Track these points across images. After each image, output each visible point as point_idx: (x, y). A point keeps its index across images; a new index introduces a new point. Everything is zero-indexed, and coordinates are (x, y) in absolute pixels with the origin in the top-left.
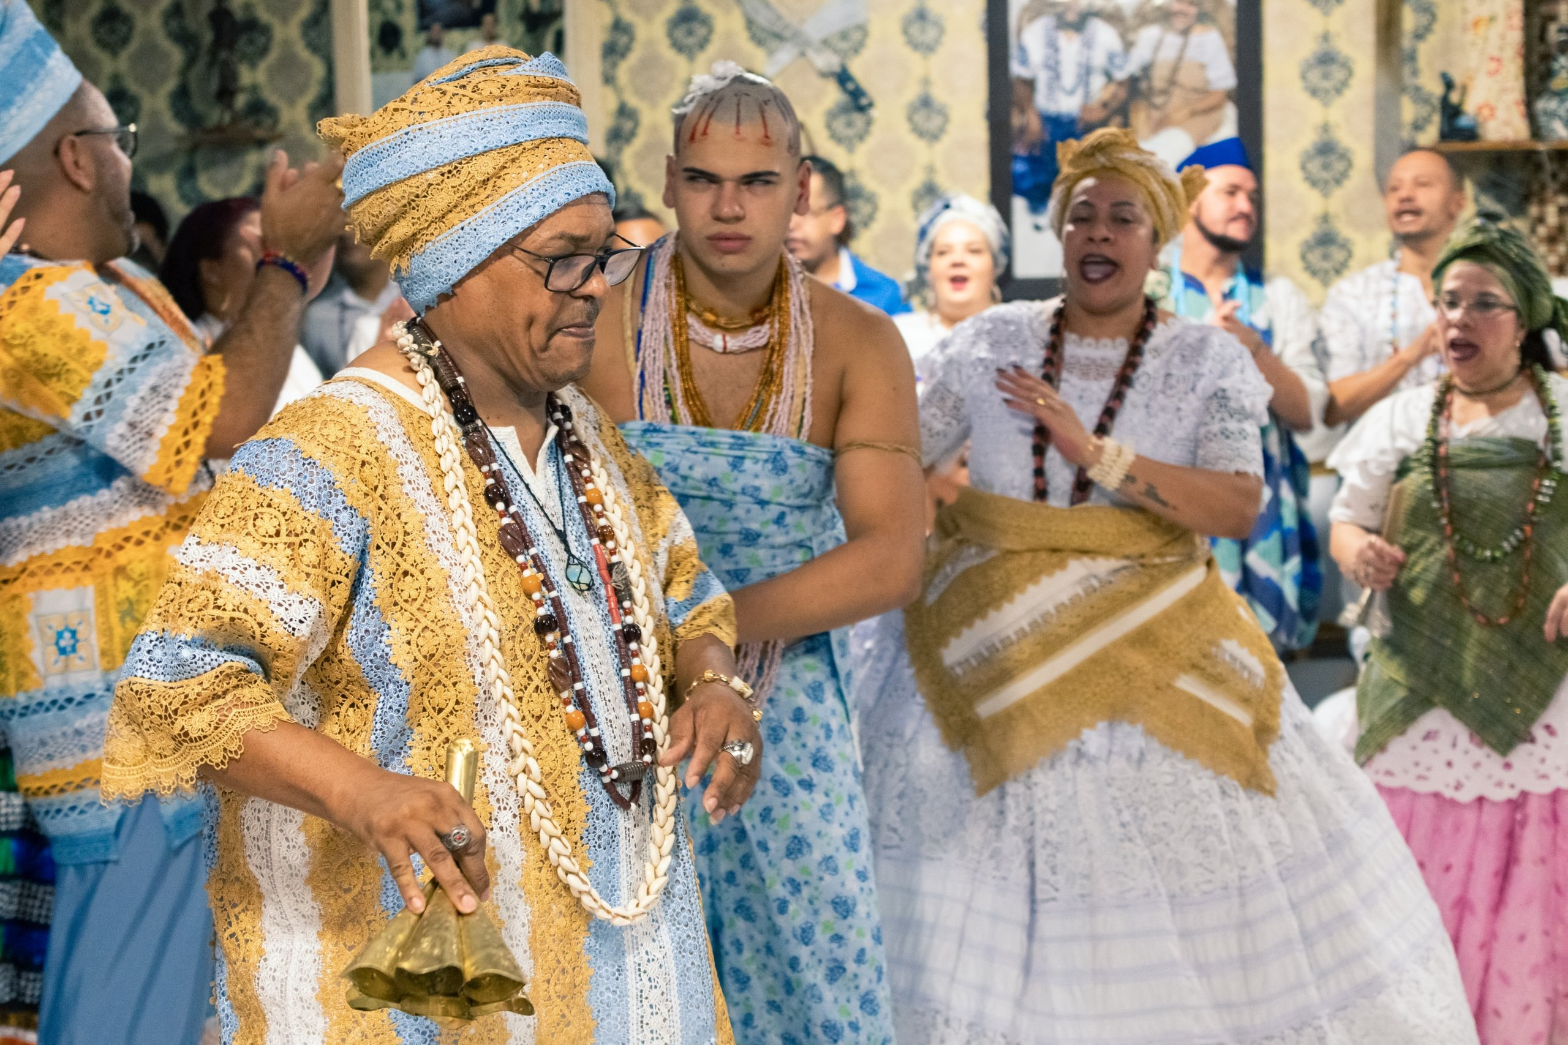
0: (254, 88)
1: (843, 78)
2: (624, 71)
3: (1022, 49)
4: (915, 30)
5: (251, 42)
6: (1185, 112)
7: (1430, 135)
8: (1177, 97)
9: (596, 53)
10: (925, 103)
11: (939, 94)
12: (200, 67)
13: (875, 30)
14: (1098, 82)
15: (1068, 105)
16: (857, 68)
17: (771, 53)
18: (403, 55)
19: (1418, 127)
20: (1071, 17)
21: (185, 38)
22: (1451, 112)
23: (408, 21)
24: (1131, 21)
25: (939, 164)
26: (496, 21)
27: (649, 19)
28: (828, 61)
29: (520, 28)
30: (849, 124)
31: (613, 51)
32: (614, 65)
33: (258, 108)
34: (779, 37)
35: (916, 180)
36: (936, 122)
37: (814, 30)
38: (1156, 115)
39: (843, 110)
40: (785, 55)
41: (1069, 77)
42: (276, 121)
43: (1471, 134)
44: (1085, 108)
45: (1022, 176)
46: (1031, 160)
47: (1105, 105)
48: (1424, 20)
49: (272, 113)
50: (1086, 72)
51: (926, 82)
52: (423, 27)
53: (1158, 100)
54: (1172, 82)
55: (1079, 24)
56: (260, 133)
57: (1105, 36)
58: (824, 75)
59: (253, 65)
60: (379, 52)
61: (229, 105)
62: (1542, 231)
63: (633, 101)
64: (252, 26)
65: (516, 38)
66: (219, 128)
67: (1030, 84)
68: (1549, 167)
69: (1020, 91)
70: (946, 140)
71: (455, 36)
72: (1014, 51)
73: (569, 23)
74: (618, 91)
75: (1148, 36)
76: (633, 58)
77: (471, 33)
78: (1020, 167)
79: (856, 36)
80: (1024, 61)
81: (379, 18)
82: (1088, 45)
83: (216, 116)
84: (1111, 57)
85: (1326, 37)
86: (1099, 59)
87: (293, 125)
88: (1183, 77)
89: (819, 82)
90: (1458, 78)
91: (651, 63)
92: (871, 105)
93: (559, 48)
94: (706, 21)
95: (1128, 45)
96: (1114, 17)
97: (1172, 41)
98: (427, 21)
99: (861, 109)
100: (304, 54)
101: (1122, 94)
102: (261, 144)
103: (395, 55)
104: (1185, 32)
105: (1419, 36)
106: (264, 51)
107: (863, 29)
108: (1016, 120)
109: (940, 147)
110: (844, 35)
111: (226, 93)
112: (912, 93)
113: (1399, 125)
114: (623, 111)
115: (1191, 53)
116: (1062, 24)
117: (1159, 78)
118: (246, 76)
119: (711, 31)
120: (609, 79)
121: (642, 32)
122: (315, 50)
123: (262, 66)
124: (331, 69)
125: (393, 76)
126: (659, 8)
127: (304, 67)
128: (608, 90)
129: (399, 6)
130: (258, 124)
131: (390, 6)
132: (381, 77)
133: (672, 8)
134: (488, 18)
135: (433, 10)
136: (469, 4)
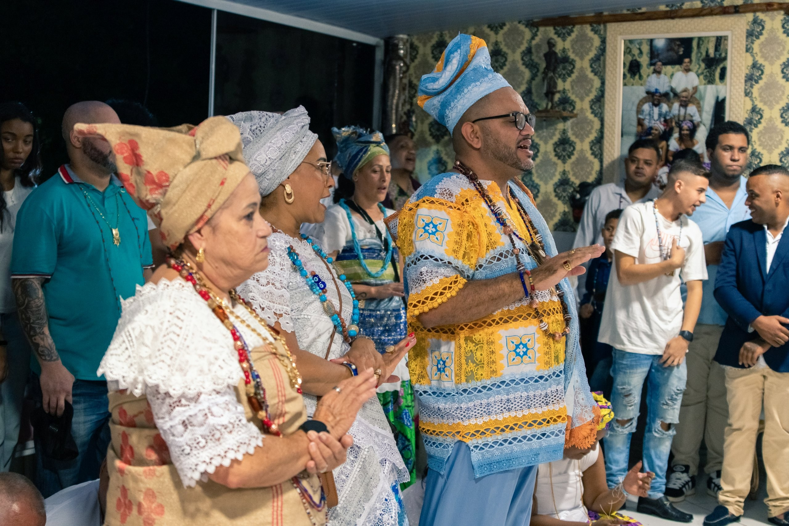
0: (564, 91)
2: (756, 90)
5: (564, 69)
9: (742, 80)
12: (538, 79)
18: (641, 77)
21: (532, 66)
23: (644, 60)
26: (691, 62)
27: (772, 63)
29: (703, 65)
31: (751, 79)
32: (752, 86)
33: (565, 101)
42: (574, 108)
49: (572, 104)
52: (652, 64)
56: (565, 114)
59: (564, 81)
60: (628, 76)
61: (552, 100)
63: (760, 105)
64: (566, 60)
65: (700, 72)
66: (546, 110)
71: (669, 69)
73: (728, 64)
74: (753, 100)
76: (762, 83)
77: (677, 67)
81: (630, 58)
83: (544, 104)
87: (581, 110)
91: (771, 86)
93: (722, 76)
98: (654, 61)
100: (591, 75)
102: (565, 119)
103: (637, 77)
106: (570, 73)
111: (550, 94)
114: (754, 110)
118: (560, 85)
120: (747, 94)
121: (767, 70)
122: (596, 74)
123: (569, 80)
124: (603, 83)
125: (635, 87)
126: (778, 58)
127: (590, 82)
128: (747, 99)
129: (641, 52)
130: (564, 109)
131: (636, 52)
132: (629, 88)
133: (785, 58)
134: (687, 60)
135: (658, 55)
136: (677, 53)
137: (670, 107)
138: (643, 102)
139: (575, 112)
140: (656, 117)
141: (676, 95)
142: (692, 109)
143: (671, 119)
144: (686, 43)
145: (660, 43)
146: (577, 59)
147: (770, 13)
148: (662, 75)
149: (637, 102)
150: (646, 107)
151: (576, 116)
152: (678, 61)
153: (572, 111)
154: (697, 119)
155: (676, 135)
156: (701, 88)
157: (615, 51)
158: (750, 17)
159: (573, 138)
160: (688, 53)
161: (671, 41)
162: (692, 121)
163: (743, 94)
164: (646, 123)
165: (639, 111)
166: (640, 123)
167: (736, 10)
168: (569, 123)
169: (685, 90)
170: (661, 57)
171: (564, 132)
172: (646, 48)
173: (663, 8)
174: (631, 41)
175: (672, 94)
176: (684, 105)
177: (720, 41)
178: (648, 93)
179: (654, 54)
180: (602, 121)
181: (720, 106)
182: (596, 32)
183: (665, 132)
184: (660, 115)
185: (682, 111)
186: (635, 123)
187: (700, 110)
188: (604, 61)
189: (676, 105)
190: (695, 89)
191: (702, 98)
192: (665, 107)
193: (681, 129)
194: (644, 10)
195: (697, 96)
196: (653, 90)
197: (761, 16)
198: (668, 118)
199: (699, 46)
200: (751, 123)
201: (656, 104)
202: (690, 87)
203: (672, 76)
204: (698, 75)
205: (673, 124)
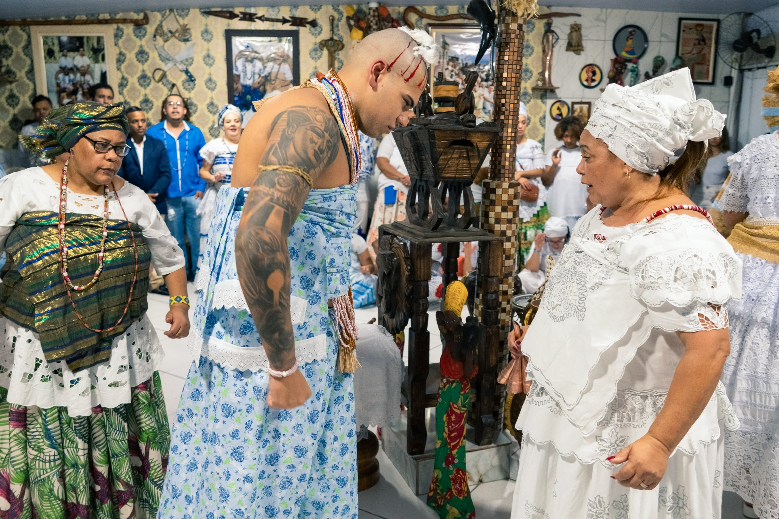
0: (8, 66)
1: (187, 72)
2: (123, 67)
3: (236, 67)
4: (207, 60)
5: (6, 52)
6: (280, 86)
8: (278, 82)
9: (115, 61)
10: (210, 80)
11: (214, 78)
13: (196, 59)
14: (257, 77)
15: (249, 82)
16: (191, 69)
17: (166, 64)
18: (55, 58)
20: (249, 59)
23: (56, 48)
24: (265, 61)
25: (214, 97)
26: (84, 50)
27: (130, 52)
28: (182, 67)
29: (91, 53)
30: (189, 85)
31: (120, 61)
32: (120, 65)
33: (9, 72)
34: (168, 59)
35: (208, 101)
36: (213, 85)
37: (178, 58)
38: (272, 86)
39: (187, 81)
40: (170, 65)
41: (249, 75)
42: (16, 76)
44: (253, 83)
45: (237, 101)
46: (239, 97)
47: (259, 83)
49: (14, 73)
50: (253, 74)
51: (210, 74)
52: (61, 51)
53: (273, 82)
54: (276, 78)
55: (252, 61)
56: (10, 79)
57: (259, 64)
58: (182, 71)
59: (7, 59)
60: (48, 57)
63: (126, 76)
64: (6, 47)
67: (239, 76)
69: (236, 78)
70: (216, 90)
71: (71, 54)
72: (234, 67)
73: (106, 52)
74: (122, 73)
75: (270, 64)
76: (126, 63)
77: (76, 53)
78: (236, 99)
79: (190, 60)
80: (237, 70)
81: (47, 47)
82: (254, 66)
84: (260, 70)
85: (316, 68)
86: (257, 71)
87: (21, 77)
88: (279, 76)
89: (180, 73)
91: (131, 65)
92: (195, 80)
93: (103, 59)
94: (147, 54)
95: (265, 67)
96: (261, 59)
97: (276, 67)
98: (62, 49)
99: (192, 81)
100: (24, 57)
101: (263, 80)
102: (11, 83)
103: (53, 58)
104: (280, 64)
105: (339, 69)
106: (11, 55)
107: (192, 59)
108: (235, 86)
109: (214, 92)
110: (187, 60)
112: (206, 77)
114: (123, 78)
115: (281, 70)
116: (247, 60)
117: (273, 76)
118: (5, 62)
119: (148, 56)
120: (119, 69)
121: (128, 56)
122: (27, 56)
123: (10, 59)
124: (32, 61)
125: (52, 64)
126: (133, 49)
127: (24, 60)
128: (119, 72)
129: (53, 44)
130: (9, 77)
131: (50, 44)
132: (48, 65)
133: (137, 50)
134: (81, 49)
135: (64, 46)
136: (75, 44)
137: (75, 75)
138: (58, 73)
139: (17, 78)
140: (67, 81)
141: (78, 69)
142: (88, 77)
143: (77, 83)
144: (80, 39)
145: (64, 39)
146: (14, 46)
147: (126, 25)
148: (68, 58)
149: (55, 73)
150: (61, 76)
151: (17, 81)
152: (76, 49)
153: (15, 78)
154: (91, 83)
155: (80, 92)
156: (92, 65)
157: (37, 42)
158: (115, 26)
159: (17, 94)
160: (82, 45)
161: (71, 38)
162: (88, 84)
163: (115, 69)
164: (62, 85)
165: (57, 78)
166: (58, 85)
167: (106, 22)
168: (14, 85)
169: (83, 67)
170: (66, 47)
171: (11, 90)
172: (56, 42)
173: (63, 18)
174: (47, 37)
175: (75, 69)
176: (83, 74)
177: (99, 39)
178: (61, 67)
179: (62, 46)
180: (34, 84)
181: (104, 76)
182: (24, 31)
183: (74, 90)
184: (70, 80)
185: (83, 78)
186: (55, 85)
187: (93, 77)
188: (31, 49)
189: (78, 75)
190: (89, 66)
191: (93, 71)
192: (72, 76)
193: (83, 89)
194: (52, 19)
195: (90, 70)
196: (63, 66)
197: (121, 26)
198: (75, 82)
199: (88, 41)
200: (122, 85)
201: (67, 74)
202: (85, 65)
203: (74, 58)
204: (90, 58)
205: (78, 86)
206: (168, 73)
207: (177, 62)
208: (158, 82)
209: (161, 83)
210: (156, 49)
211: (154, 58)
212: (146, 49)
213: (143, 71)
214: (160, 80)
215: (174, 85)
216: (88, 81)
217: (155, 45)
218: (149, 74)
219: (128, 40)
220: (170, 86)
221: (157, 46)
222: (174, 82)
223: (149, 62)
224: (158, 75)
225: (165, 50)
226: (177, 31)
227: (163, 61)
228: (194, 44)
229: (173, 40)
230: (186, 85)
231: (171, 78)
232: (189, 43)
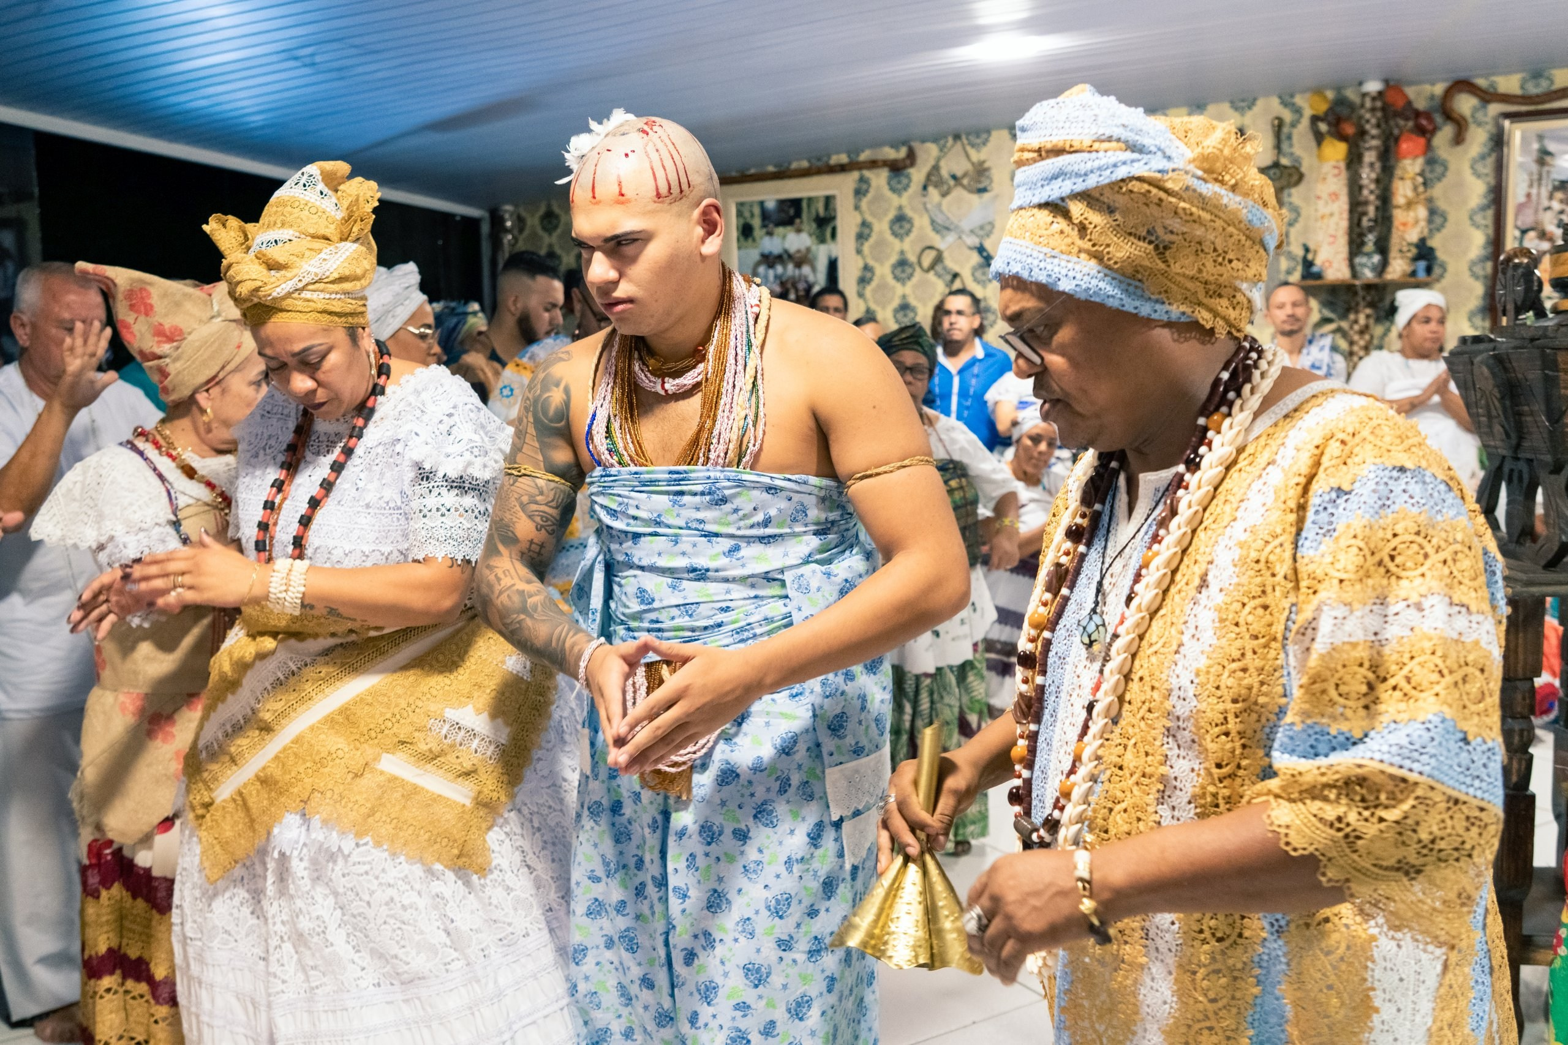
1: (981, 250)
2: (866, 247)
7: (1296, 277)
9: (853, 238)
13: (998, 224)
16: (988, 245)
17: (943, 237)
18: (754, 240)
19: (1289, 272)
22: (1308, 264)
23: (756, 222)
27: (880, 220)
28: (973, 241)
29: (814, 225)
30: (982, 273)
31: (861, 237)
32: (862, 244)
34: (948, 229)
37: (966, 225)
39: (979, 266)
40: (951, 238)
43: (1319, 276)
48: (1293, 216)
52: (764, 226)
58: (971, 248)
60: (742, 239)
62: (1356, 327)
63: (871, 263)
68: (1361, 293)
71: (780, 230)
73: (840, 223)
74: (864, 258)
76: (872, 240)
77: (789, 228)
79: (988, 228)
81: (742, 221)
89: (968, 252)
90: (1312, 246)
91: (880, 243)
93: (834, 235)
94: (910, 221)
98: (766, 223)
103: (750, 240)
105: (1291, 223)
107: (992, 224)
110: (982, 228)
113: (1278, 271)
114: (867, 268)
119: (912, 225)
120: (859, 252)
121: (876, 227)
126: (885, 214)
128: (859, 258)
129: (752, 215)
131: (747, 214)
132: (743, 252)
133: (892, 214)
134: (798, 221)
135: (769, 217)
136: (788, 213)
137: (785, 268)
138: (757, 264)
140: (772, 278)
141: (790, 256)
142: (806, 270)
143: (787, 281)
144: (796, 203)
145: (771, 205)
147: (876, 171)
148: (775, 238)
149: (752, 265)
150: (762, 270)
152: (788, 222)
154: (811, 278)
155: (792, 296)
156: (814, 248)
158: (855, 175)
160: (798, 214)
161: (782, 203)
162: (807, 282)
163: (854, 252)
167: (842, 169)
169: (799, 251)
170: (773, 219)
172: (757, 211)
173: (771, 169)
174: (742, 204)
175: (785, 256)
176: (798, 265)
177: (829, 200)
178: (762, 255)
179: (765, 216)
181: (833, 266)
183: (781, 294)
184: (776, 277)
185: (797, 272)
187: (814, 269)
189: (790, 267)
190: (808, 250)
191: (815, 258)
192: (779, 269)
193: (797, 290)
194: (752, 171)
195: (810, 256)
196: (766, 251)
197: (867, 173)
198: (783, 279)
199: (809, 206)
200: (863, 281)
201: (771, 266)
202: (803, 248)
203: (784, 237)
204: (810, 235)
205: (789, 285)
206: (946, 255)
207: (962, 232)
208: (928, 271)
209: (932, 273)
210: (926, 210)
211: (921, 228)
212: (909, 212)
213: (902, 252)
214: (932, 267)
215: (955, 276)
216: (806, 277)
217: (925, 204)
218: (912, 258)
219: (879, 198)
220: (949, 277)
221: (929, 206)
222: (956, 268)
223: (913, 235)
224: (928, 259)
225: (941, 211)
226: (965, 175)
227: (938, 232)
228: (996, 197)
229: (958, 193)
230: (978, 274)
231: (950, 263)
232: (986, 196)
